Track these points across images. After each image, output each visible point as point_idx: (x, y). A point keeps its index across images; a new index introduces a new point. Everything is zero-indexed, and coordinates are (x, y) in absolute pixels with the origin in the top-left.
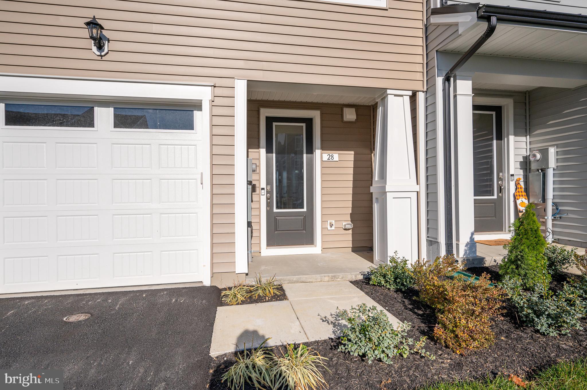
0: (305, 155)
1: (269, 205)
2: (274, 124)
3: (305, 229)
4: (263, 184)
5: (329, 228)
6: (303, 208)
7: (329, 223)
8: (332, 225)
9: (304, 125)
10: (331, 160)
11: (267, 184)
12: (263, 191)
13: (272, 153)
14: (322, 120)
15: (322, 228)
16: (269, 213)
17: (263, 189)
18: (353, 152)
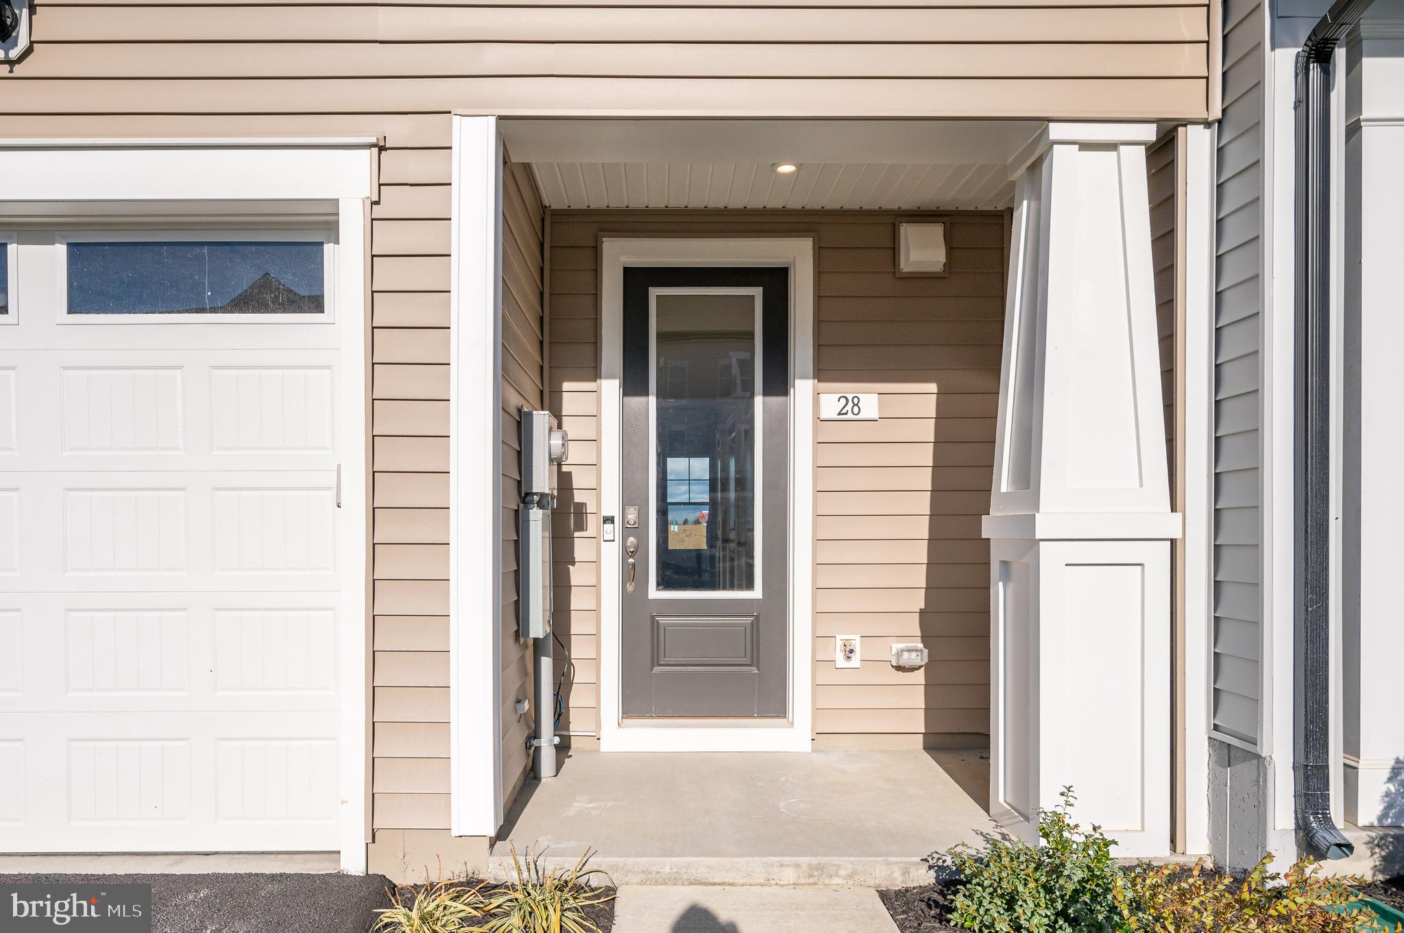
0: (759, 401)
1: (632, 573)
2: (654, 292)
3: (755, 661)
4: (611, 503)
5: (841, 662)
6: (750, 585)
7: (839, 644)
8: (851, 651)
9: (757, 292)
10: (850, 416)
11: (627, 501)
12: (608, 527)
13: (647, 395)
14: (819, 273)
15: (816, 662)
16: (632, 604)
17: (609, 520)
18: (933, 387)
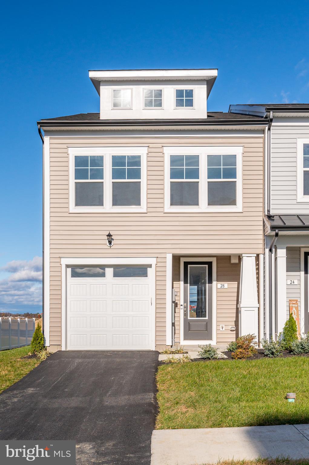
0: (207, 285)
1: (185, 315)
2: (189, 266)
3: (207, 330)
4: (182, 302)
5: (221, 330)
6: (205, 317)
7: (221, 327)
8: (223, 328)
9: (207, 266)
10: (223, 288)
11: (184, 303)
12: (182, 306)
13: (188, 284)
14: (217, 263)
15: (217, 330)
16: (185, 320)
18: (237, 283)
